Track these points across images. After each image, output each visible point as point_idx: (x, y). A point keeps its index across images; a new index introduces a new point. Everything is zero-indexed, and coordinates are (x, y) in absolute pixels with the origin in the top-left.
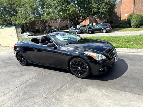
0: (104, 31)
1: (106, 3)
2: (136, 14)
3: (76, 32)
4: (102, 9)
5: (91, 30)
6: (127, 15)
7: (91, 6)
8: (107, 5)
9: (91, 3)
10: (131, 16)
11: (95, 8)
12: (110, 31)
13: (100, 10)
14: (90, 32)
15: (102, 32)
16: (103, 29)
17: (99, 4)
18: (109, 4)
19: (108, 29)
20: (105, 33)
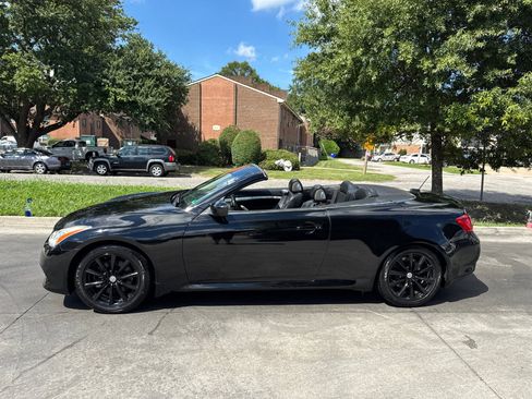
0: (157, 171)
1: (159, 79)
2: (243, 129)
3: (36, 163)
4: (147, 97)
5: (105, 163)
6: (217, 128)
7: (105, 77)
8: (161, 87)
9: (104, 66)
10: (230, 132)
11: (120, 86)
12: (174, 171)
13: (139, 98)
14: (101, 169)
15: (149, 174)
16: (152, 164)
17: (136, 78)
18: (167, 87)
19: (168, 164)
20: (161, 176)
